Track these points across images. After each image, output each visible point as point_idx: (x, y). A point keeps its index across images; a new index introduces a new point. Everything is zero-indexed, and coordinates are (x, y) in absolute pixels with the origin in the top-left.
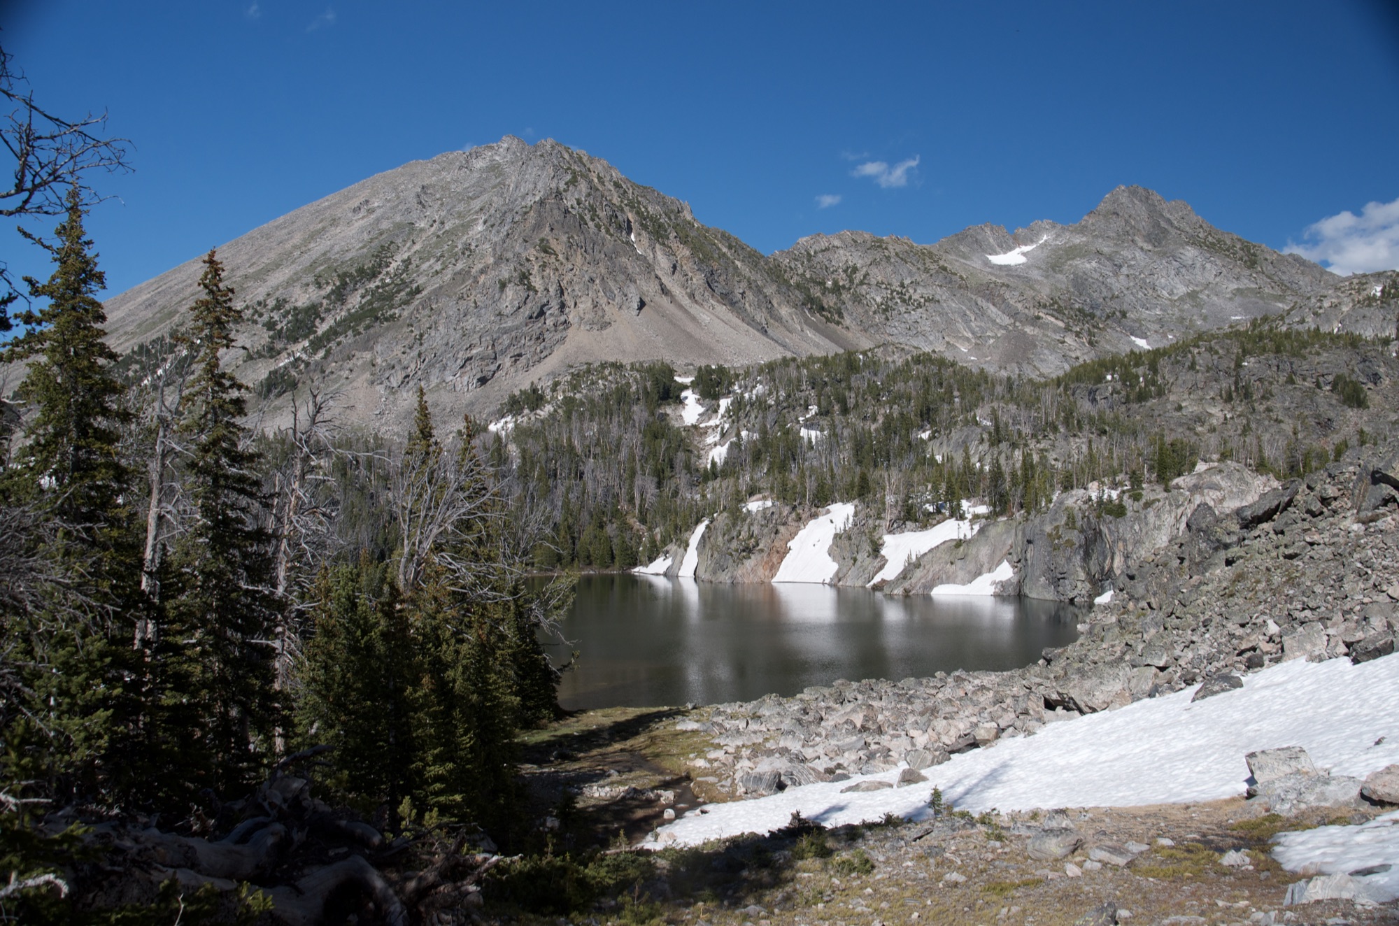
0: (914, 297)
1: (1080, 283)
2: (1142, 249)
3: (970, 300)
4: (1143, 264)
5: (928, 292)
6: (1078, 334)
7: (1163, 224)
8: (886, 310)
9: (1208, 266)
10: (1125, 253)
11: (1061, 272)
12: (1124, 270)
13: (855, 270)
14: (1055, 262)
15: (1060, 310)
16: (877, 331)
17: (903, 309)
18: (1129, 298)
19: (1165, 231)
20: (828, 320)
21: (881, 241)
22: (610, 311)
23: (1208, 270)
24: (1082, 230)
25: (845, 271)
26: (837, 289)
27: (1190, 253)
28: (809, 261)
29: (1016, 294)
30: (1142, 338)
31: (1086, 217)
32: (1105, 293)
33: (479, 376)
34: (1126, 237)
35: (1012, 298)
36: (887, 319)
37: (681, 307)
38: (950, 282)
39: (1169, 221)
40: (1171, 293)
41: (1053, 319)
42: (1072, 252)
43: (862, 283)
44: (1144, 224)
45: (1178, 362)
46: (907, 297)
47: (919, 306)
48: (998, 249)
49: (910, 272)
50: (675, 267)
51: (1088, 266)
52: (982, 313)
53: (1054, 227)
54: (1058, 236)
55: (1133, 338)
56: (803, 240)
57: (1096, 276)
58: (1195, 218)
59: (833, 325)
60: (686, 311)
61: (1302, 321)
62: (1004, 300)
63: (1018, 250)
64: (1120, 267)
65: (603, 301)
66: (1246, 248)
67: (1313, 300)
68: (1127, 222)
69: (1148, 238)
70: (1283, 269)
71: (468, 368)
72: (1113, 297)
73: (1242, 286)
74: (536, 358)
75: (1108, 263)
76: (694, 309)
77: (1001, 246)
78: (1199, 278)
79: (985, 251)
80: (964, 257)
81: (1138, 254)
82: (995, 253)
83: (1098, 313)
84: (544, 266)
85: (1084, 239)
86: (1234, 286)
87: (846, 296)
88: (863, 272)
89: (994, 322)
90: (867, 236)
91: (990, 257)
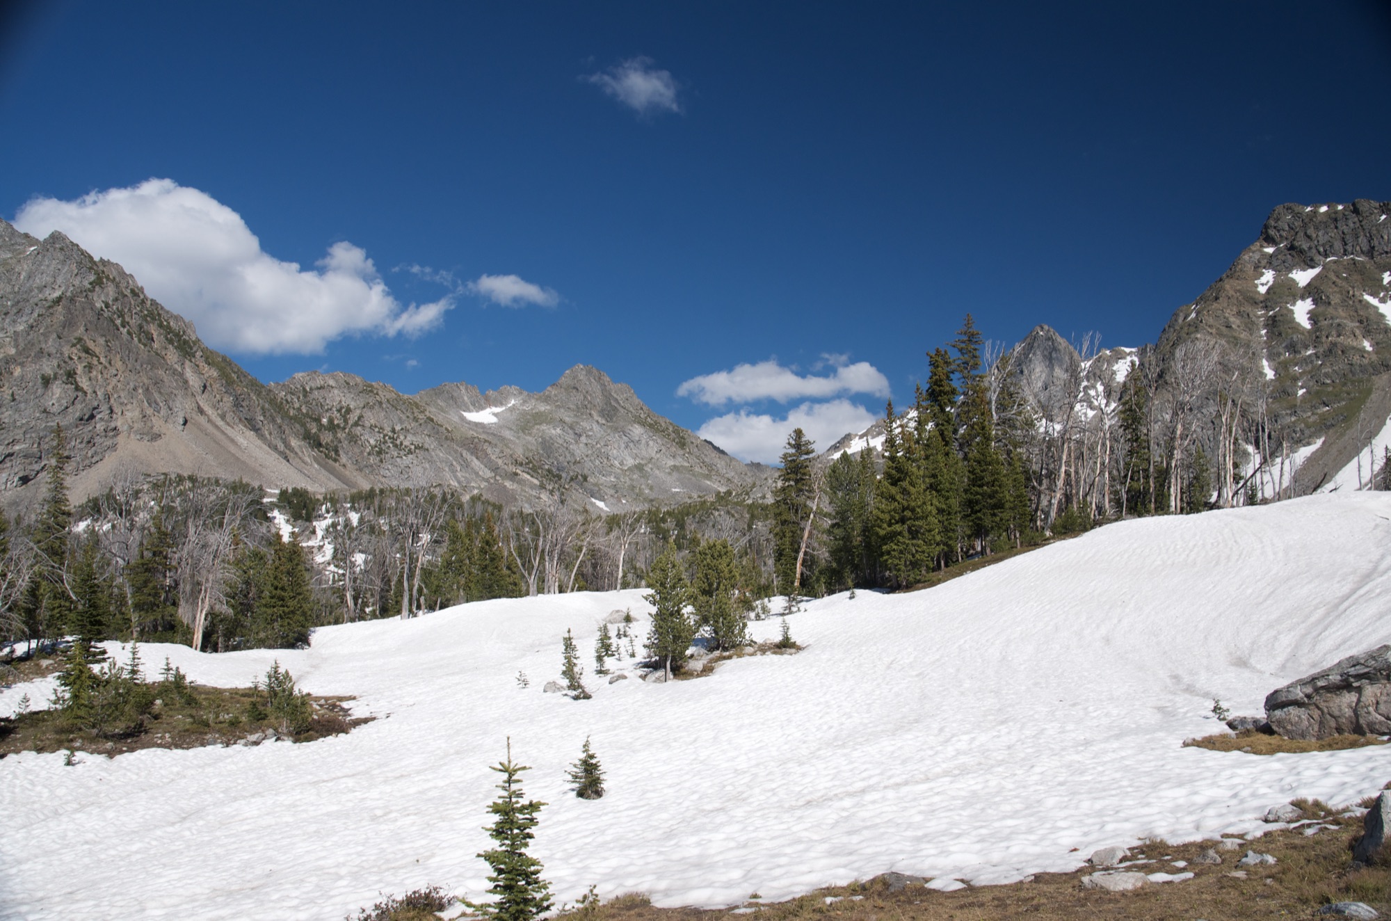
0: (405, 443)
1: (547, 446)
2: (597, 422)
3: (456, 451)
4: (599, 435)
5: (418, 440)
6: (551, 492)
7: (613, 403)
8: (379, 453)
9: (651, 443)
10: (584, 424)
11: (530, 434)
12: (583, 439)
13: (349, 410)
14: (526, 423)
15: (534, 469)
16: (371, 472)
17: (395, 454)
18: (588, 465)
19: (615, 409)
20: (327, 456)
21: (371, 386)
22: (157, 423)
23: (652, 447)
24: (547, 399)
25: (339, 411)
26: (332, 427)
27: (637, 430)
28: (305, 396)
29: (497, 450)
30: (600, 500)
31: (549, 388)
32: (569, 458)
33: (21, 474)
34: (583, 410)
35: (493, 454)
36: (381, 461)
37: (217, 427)
38: (438, 433)
39: (616, 400)
40: (622, 464)
41: (529, 477)
42: (539, 418)
43: (356, 424)
44: (599, 400)
45: (703, 521)
46: (398, 442)
47: (410, 452)
48: (471, 407)
49: (400, 419)
50: (205, 387)
51: (553, 432)
52: (466, 465)
53: (521, 393)
54: (525, 402)
55: (593, 500)
56: (299, 375)
57: (561, 441)
58: (637, 401)
59: (330, 462)
60: (223, 432)
61: (764, 497)
62: (487, 455)
63: (488, 410)
64: (580, 436)
65: (149, 411)
66: (676, 431)
67: (770, 481)
68: (585, 397)
69: (602, 413)
70: (705, 452)
71: (9, 464)
72: (575, 463)
73: (677, 464)
74: (87, 462)
75: (570, 431)
76: (229, 431)
77: (474, 405)
78: (644, 453)
79: (459, 407)
80: (442, 410)
81: (595, 426)
82: (469, 410)
83: (564, 475)
84: (89, 367)
85: (548, 407)
86: (671, 463)
87: (341, 435)
88: (358, 412)
89: (477, 474)
90: (358, 380)
91: (466, 414)
